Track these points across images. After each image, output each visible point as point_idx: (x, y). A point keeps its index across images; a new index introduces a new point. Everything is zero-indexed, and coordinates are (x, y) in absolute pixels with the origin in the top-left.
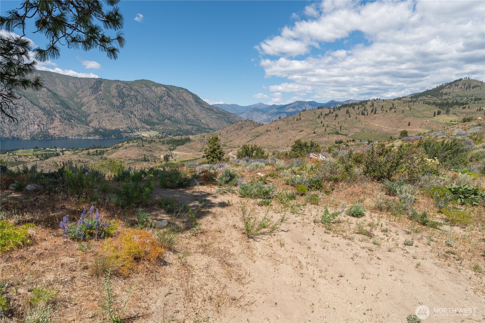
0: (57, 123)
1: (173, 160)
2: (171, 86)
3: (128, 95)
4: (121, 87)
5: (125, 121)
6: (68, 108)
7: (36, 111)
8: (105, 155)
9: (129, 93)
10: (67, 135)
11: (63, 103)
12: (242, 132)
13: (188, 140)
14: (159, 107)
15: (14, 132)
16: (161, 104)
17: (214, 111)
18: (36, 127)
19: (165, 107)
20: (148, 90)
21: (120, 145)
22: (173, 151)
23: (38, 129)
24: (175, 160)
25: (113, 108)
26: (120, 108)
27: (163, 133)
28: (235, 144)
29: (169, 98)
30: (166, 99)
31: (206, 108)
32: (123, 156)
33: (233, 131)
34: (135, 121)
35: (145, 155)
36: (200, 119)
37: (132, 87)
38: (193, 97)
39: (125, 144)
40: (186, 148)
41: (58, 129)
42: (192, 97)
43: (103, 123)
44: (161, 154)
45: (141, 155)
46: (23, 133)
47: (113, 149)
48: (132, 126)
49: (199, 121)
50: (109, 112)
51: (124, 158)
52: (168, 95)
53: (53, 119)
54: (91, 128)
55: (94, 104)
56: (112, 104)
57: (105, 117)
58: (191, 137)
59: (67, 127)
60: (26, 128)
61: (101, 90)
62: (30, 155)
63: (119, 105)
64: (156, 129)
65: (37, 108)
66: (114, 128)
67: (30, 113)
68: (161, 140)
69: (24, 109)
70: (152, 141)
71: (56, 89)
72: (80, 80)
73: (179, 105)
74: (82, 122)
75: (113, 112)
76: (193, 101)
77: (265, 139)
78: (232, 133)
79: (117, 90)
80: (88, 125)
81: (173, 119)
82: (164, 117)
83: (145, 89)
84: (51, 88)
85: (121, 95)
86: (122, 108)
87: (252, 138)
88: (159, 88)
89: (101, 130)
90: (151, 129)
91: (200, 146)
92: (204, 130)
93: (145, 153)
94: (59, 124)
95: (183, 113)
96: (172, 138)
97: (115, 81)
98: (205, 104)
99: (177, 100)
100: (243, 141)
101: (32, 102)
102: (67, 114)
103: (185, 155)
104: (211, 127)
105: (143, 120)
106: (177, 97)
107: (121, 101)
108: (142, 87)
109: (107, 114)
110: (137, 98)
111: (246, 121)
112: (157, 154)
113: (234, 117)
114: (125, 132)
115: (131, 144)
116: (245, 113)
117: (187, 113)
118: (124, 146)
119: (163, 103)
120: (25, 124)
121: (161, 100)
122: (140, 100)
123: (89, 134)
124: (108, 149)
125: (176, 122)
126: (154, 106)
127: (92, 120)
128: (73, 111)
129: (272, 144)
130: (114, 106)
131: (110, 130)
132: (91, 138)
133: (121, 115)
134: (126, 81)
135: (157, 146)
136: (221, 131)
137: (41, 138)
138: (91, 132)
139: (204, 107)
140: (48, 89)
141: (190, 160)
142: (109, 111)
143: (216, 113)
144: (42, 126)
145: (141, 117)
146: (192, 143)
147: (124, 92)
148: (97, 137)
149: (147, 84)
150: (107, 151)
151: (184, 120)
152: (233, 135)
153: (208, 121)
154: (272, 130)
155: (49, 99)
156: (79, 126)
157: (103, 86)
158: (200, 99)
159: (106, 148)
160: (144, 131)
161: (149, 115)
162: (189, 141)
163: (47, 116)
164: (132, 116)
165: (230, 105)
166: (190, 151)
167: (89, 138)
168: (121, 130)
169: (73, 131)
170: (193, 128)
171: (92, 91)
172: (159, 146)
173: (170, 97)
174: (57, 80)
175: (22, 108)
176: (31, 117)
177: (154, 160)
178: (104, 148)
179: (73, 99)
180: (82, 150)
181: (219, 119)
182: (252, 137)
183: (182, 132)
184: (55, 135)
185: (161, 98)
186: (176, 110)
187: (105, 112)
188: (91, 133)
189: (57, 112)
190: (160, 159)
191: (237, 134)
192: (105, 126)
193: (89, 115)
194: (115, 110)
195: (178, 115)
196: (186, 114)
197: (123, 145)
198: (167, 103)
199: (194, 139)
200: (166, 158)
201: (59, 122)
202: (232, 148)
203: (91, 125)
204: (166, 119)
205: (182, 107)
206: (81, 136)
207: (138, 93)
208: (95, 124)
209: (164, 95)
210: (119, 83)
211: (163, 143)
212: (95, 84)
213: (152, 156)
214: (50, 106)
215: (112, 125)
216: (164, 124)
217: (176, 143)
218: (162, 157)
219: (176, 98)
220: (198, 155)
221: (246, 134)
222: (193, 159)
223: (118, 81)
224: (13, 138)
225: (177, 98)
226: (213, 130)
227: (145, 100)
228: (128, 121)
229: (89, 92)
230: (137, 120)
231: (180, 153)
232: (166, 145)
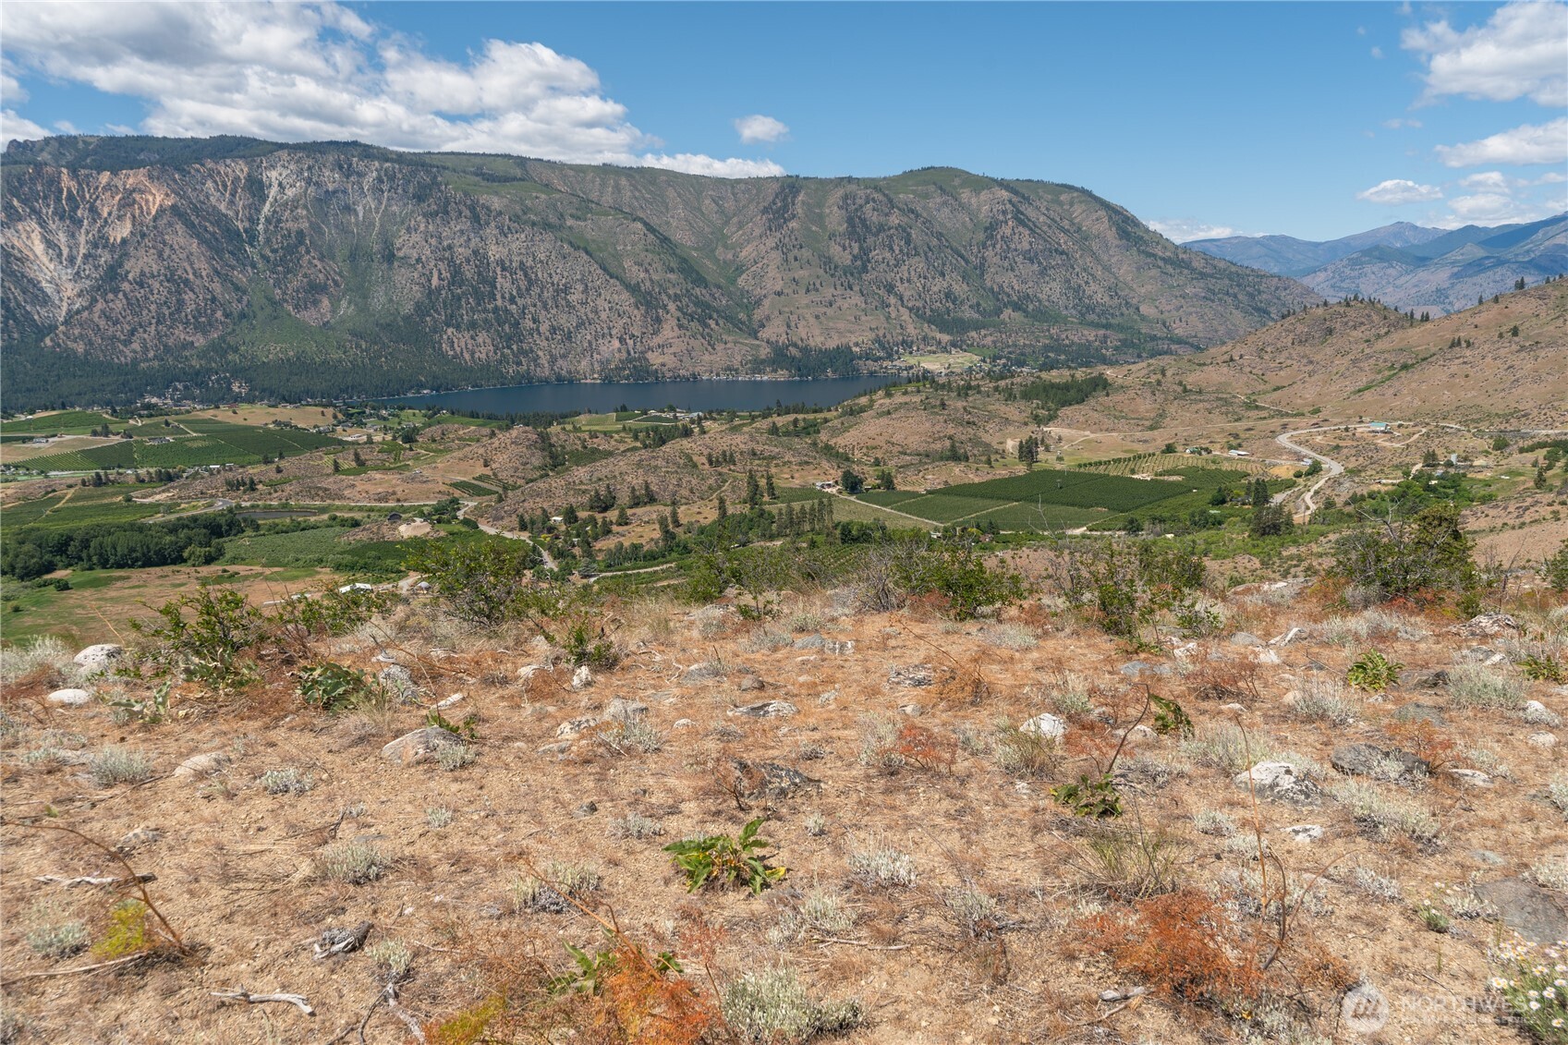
0: (669, 331)
1: (1051, 458)
2: (1029, 181)
3: (881, 228)
4: (859, 201)
5: (869, 318)
6: (700, 281)
7: (615, 296)
8: (823, 437)
9: (882, 219)
10: (697, 370)
11: (689, 270)
12: (1329, 351)
13: (1100, 384)
14: (982, 264)
15: (560, 362)
16: (989, 253)
17: (1193, 270)
18: (616, 344)
19: (1006, 264)
20: (945, 203)
21: (863, 400)
22: (1046, 425)
23: (619, 350)
24: (1060, 459)
25: (832, 275)
26: (852, 275)
27: (995, 358)
28: (1299, 401)
29: (1021, 229)
30: (1008, 232)
31: (1163, 259)
32: (880, 441)
33: (1286, 348)
34: (898, 317)
35: (950, 438)
36: (1134, 301)
37: (892, 196)
38: (1110, 218)
39: (881, 400)
40: (1096, 415)
41: (672, 350)
42: (1105, 220)
43: (800, 329)
44: (1005, 437)
45: (940, 438)
46: (584, 363)
47: (844, 414)
48: (889, 337)
49: (1132, 310)
50: (817, 290)
51: (885, 447)
52: (1015, 218)
53: (658, 320)
54: (764, 344)
55: (772, 266)
56: (829, 260)
57: (807, 306)
58: (1109, 373)
59: (696, 343)
60: (591, 349)
61: (794, 216)
62: (617, 432)
63: (849, 262)
64: (972, 345)
65: (619, 287)
66: (832, 344)
67: (600, 302)
68: (1002, 383)
69: (586, 290)
70: (969, 387)
71: (668, 223)
72: (733, 187)
73: (1056, 250)
74: (738, 325)
75: (832, 290)
76: (1111, 235)
77: (1444, 378)
78: (1285, 354)
79: (844, 212)
80: (754, 334)
81: (1031, 307)
82: (1000, 300)
83: (938, 200)
84: (654, 221)
85: (857, 228)
86: (860, 273)
87: (1379, 377)
88: (984, 195)
89: (793, 351)
90: (954, 345)
91: (1148, 407)
92: (1149, 346)
93: (950, 430)
94: (675, 334)
95: (1068, 281)
96: (1039, 377)
97: (840, 181)
98: (1158, 243)
99: (1050, 232)
100: (1333, 388)
101: (605, 269)
102: (698, 303)
103: (1089, 441)
104: (1179, 331)
105: (928, 313)
106: (1049, 222)
107: (856, 251)
108: (927, 196)
109: (813, 296)
110: (909, 234)
111: (1348, 305)
112: (990, 436)
113: (1277, 288)
114: (867, 356)
115: (899, 398)
116: (1326, 270)
117: (1087, 283)
118: (876, 406)
119: (998, 246)
120: (588, 337)
121: (991, 237)
122: (919, 243)
123: (758, 365)
124: (828, 415)
125: (1043, 315)
126: (967, 262)
127: (768, 318)
128: (715, 290)
129: (1478, 401)
130: (836, 267)
131: (820, 350)
132: (765, 378)
133: (857, 299)
134: (873, 180)
135: (990, 408)
136: (1234, 347)
137: (627, 379)
138: (763, 357)
139: (1154, 256)
140: (646, 224)
141: (1115, 461)
142: (818, 286)
143: (1203, 275)
144: (630, 342)
145: (919, 304)
146: (1116, 397)
147: (868, 216)
148: (782, 375)
149: (942, 181)
150: (826, 421)
151: (1074, 307)
152: (1289, 362)
153: (1168, 308)
154: (1482, 339)
155: (650, 256)
156: (730, 339)
157: (803, 202)
158: (1136, 223)
159: (821, 411)
160: (930, 352)
161: (948, 295)
162: (1104, 388)
163: (643, 308)
164: (892, 300)
165: (1257, 242)
166: (1111, 426)
167: (758, 377)
168: (854, 349)
169: (712, 357)
170: (1105, 337)
171: (770, 220)
172: (997, 406)
173: (1025, 225)
174: (671, 193)
175: (580, 287)
176: (603, 316)
177: (984, 458)
178: (815, 411)
179: (713, 251)
180: (753, 418)
181: (1213, 301)
182: (1379, 372)
183: (1065, 352)
184: (664, 369)
185: (991, 228)
186: (1043, 272)
187: (808, 291)
188: (763, 362)
189: (669, 297)
190: (1003, 454)
191: (1305, 361)
192: (804, 337)
193: (758, 303)
194: (838, 283)
195: (1052, 291)
196: (1080, 286)
197: (872, 401)
198: (1013, 246)
199: (1120, 381)
200: (1028, 451)
201: (676, 328)
202: (1287, 415)
203: (764, 334)
204: (1005, 306)
205: (1069, 259)
206: (736, 370)
207: (912, 216)
208: (776, 330)
209: (1001, 217)
210: (853, 187)
211: (1010, 396)
212: (777, 196)
213: (976, 442)
214: (651, 280)
215: (827, 332)
216: (1000, 327)
217: (1055, 394)
218: (1011, 445)
219: (1045, 228)
220: (1145, 441)
221: (1350, 357)
222: (1127, 456)
223: (850, 179)
224: (559, 379)
225: (1050, 227)
226: (1186, 343)
227: (935, 242)
228: (875, 320)
229: (758, 224)
230: (905, 315)
231: (1073, 432)
232: (1022, 404)
